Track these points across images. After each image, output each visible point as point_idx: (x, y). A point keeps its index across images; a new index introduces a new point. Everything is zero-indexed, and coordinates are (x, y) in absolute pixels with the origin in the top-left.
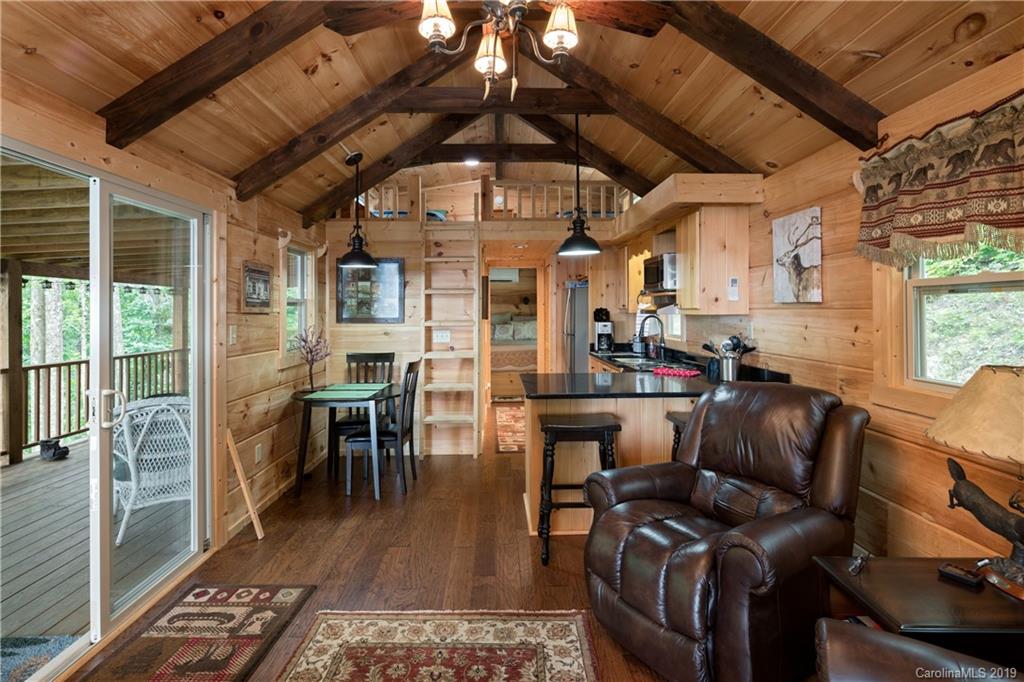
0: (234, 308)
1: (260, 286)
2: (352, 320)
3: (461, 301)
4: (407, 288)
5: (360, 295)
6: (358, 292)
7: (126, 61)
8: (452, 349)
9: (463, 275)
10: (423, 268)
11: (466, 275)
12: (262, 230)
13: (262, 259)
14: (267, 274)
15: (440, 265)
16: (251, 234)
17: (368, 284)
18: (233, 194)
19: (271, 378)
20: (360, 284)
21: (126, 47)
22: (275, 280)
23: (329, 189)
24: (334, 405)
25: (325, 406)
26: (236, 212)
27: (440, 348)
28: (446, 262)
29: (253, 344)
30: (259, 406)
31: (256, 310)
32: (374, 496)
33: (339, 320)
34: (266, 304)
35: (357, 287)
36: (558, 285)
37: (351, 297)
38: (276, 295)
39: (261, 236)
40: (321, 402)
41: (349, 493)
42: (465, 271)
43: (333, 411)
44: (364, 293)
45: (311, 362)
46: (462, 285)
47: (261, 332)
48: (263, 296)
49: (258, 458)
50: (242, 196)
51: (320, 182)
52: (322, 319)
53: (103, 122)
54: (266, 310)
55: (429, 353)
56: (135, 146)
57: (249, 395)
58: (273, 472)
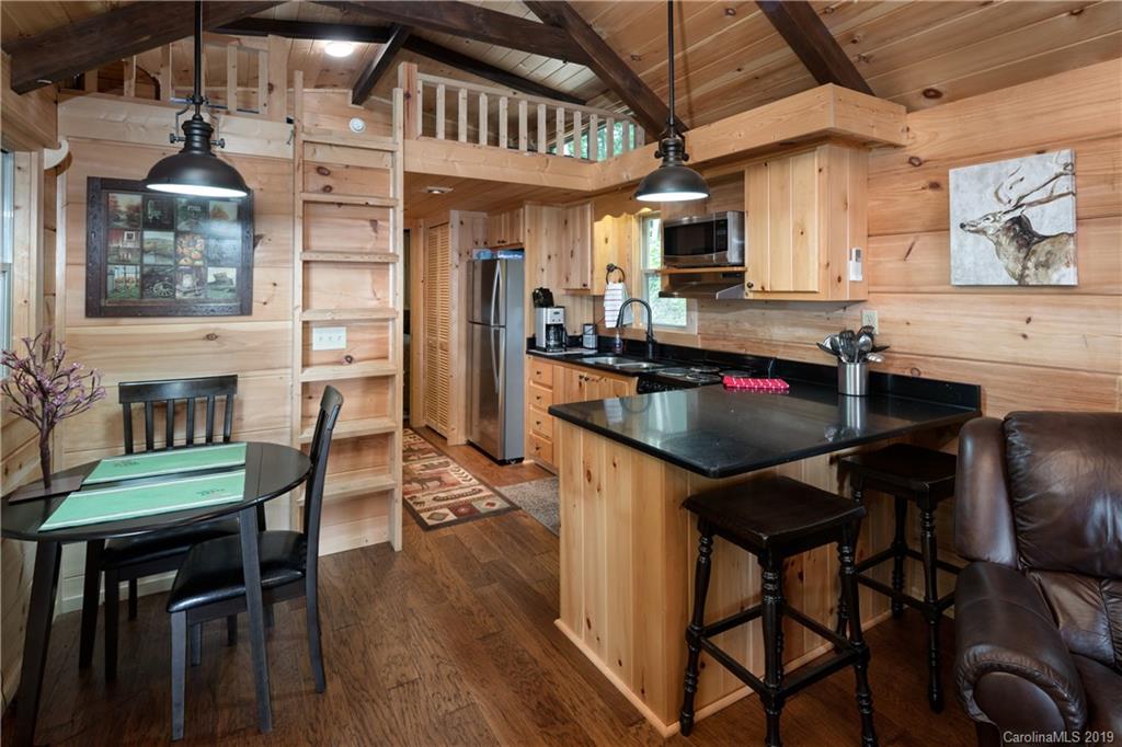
3: (366, 277)
4: (258, 248)
5: (149, 260)
6: (143, 252)
8: (350, 360)
9: (369, 229)
10: (299, 211)
11: (375, 231)
15: (327, 209)
17: (169, 237)
20: (149, 235)
27: (325, 360)
28: (340, 204)
33: (95, 311)
35: (142, 240)
36: (460, 255)
37: (125, 263)
42: (374, 223)
44: (158, 253)
46: (369, 246)
55: (308, 371)
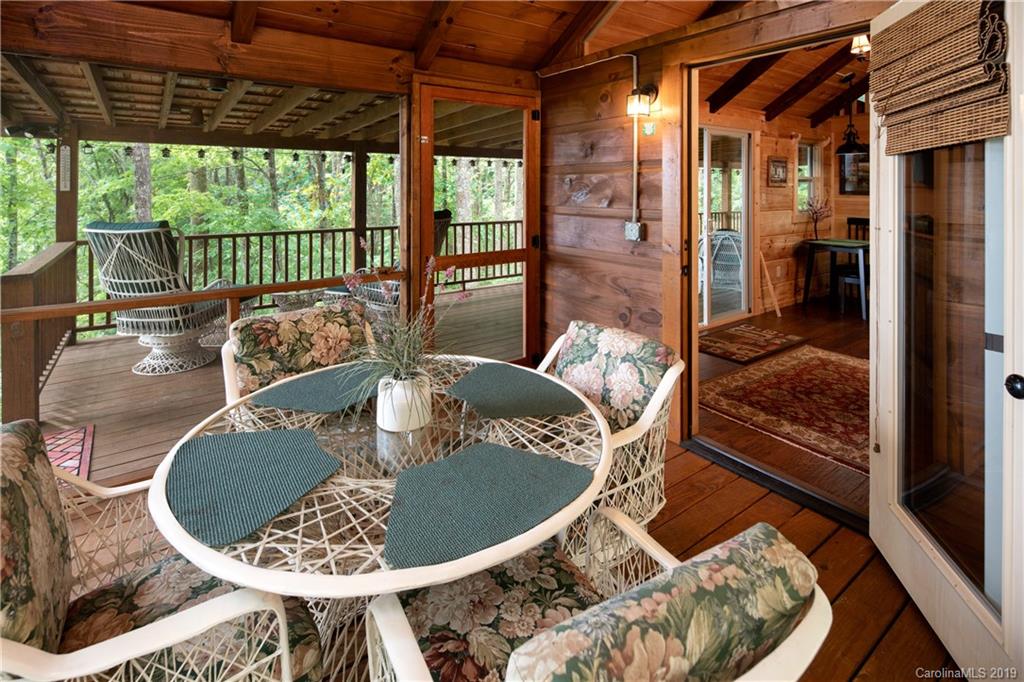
0: (764, 184)
1: (780, 170)
2: (853, 193)
5: (860, 174)
6: (858, 171)
7: (719, 79)
12: (781, 136)
13: (781, 154)
14: (786, 162)
16: (774, 139)
17: (866, 165)
18: (763, 118)
19: (787, 227)
20: (861, 164)
21: (719, 74)
22: (790, 166)
23: (831, 99)
24: (834, 249)
25: (827, 250)
26: (766, 129)
29: (775, 205)
30: (779, 243)
31: (776, 185)
32: (861, 316)
33: (842, 191)
34: (785, 181)
35: (857, 167)
37: (852, 175)
38: (790, 175)
39: (780, 140)
40: (823, 247)
41: (843, 312)
43: (834, 255)
44: (864, 171)
45: (816, 221)
47: (781, 198)
48: (782, 176)
49: (778, 275)
50: (769, 118)
51: (823, 97)
52: (828, 192)
53: (708, 104)
54: (784, 185)
56: (720, 110)
57: (772, 236)
58: (787, 288)
